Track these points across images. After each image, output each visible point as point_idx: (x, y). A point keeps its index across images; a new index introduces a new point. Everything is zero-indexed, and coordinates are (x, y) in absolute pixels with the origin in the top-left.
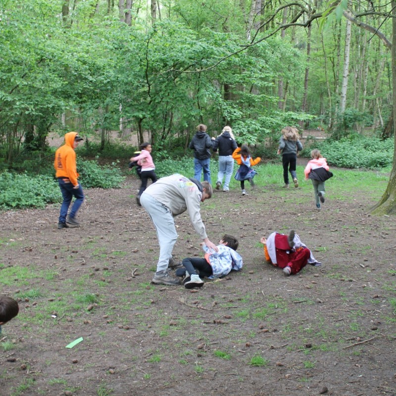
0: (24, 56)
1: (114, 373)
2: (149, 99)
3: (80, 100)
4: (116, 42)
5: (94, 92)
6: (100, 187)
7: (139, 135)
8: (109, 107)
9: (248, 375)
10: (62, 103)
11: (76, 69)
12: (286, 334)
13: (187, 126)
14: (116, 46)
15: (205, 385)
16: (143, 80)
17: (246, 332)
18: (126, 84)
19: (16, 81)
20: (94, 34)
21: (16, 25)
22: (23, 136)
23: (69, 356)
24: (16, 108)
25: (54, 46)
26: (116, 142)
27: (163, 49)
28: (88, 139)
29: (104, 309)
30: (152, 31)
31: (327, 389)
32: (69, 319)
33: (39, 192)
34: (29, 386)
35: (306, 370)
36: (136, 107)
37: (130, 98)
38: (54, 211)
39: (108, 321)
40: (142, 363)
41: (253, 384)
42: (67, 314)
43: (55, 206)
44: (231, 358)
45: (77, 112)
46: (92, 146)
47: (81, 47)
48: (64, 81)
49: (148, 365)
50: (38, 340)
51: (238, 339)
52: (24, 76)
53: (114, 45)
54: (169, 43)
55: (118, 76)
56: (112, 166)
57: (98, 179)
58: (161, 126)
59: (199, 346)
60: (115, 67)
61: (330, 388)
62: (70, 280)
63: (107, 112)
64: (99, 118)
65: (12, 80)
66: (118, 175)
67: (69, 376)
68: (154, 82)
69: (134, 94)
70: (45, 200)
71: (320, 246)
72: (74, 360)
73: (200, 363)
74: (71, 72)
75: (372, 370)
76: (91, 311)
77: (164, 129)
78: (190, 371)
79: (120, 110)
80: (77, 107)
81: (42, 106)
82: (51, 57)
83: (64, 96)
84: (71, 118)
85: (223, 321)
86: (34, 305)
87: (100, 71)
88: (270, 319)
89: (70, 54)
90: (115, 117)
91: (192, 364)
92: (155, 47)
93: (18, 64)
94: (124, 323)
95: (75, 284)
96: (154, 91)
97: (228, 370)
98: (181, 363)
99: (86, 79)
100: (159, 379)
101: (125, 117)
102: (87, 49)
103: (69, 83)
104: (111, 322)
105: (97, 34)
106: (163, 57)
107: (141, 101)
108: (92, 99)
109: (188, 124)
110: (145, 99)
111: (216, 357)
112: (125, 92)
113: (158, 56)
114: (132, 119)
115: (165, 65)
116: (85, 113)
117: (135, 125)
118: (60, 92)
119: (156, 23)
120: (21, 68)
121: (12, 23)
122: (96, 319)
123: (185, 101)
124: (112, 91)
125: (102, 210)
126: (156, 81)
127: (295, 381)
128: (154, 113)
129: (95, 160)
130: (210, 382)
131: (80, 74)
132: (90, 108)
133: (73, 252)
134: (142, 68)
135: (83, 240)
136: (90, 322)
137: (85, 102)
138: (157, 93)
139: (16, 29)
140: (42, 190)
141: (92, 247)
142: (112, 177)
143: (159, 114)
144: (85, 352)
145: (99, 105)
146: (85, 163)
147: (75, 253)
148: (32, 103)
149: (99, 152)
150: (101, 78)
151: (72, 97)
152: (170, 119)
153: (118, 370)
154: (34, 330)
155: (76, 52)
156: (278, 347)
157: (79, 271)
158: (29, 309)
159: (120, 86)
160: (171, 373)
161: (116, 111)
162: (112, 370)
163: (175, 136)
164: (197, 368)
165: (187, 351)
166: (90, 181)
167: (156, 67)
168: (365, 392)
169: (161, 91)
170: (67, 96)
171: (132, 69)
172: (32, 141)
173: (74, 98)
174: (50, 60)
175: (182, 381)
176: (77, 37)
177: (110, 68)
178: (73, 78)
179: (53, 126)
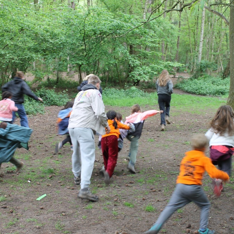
0: (12, 27)
1: (65, 215)
2: (85, 53)
3: (45, 54)
4: (66, 19)
5: (52, 49)
6: (56, 105)
7: (79, 75)
8: (62, 58)
9: (144, 217)
10: (34, 55)
11: (43, 35)
12: (166, 193)
13: (108, 70)
14: (66, 22)
15: (119, 222)
16: (82, 42)
17: (142, 191)
18: (72, 44)
19: (7, 42)
20: (53, 14)
21: (7, 8)
22: (10, 75)
23: (38, 205)
24: (6, 58)
25: (29, 21)
26: (65, 78)
27: (94, 24)
28: (49, 77)
29: (59, 177)
30: (87, 13)
31: (190, 225)
32: (38, 183)
34: (14, 222)
35: (178, 214)
36: (78, 58)
37: (74, 53)
38: (29, 119)
39: (61, 184)
40: (81, 209)
41: (147, 222)
42: (37, 180)
43: (30, 116)
44: (134, 207)
45: (42, 61)
46: (51, 81)
47: (45, 22)
48: (35, 42)
49: (85, 210)
50: (19, 195)
51: (138, 195)
52: (12, 39)
53: (65, 21)
54: (97, 20)
55: (67, 39)
56: (63, 93)
57: (55, 100)
58: (92, 69)
59: (115, 199)
60: (65, 34)
61: (192, 224)
62: (38, 160)
63: (60, 61)
64: (55, 65)
65: (4, 41)
66: (67, 98)
67: (38, 217)
68: (88, 43)
69: (76, 50)
71: (186, 141)
72: (41, 207)
73: (115, 209)
74: (39, 37)
75: (217, 214)
76: (51, 179)
77: (94, 71)
78: (109, 214)
79: (68, 60)
80: (43, 58)
81: (22, 57)
82: (28, 28)
83: (35, 51)
84: (39, 64)
85: (129, 185)
86: (17, 175)
87: (56, 36)
88: (157, 184)
89: (39, 26)
90: (65, 64)
91: (111, 210)
92: (89, 22)
94: (71, 186)
95: (41, 162)
96: (88, 49)
97: (132, 214)
98: (104, 210)
99: (48, 41)
100: (91, 219)
101: (71, 64)
102: (49, 23)
103: (38, 43)
104: (63, 185)
105: (54, 14)
106: (94, 29)
107: (81, 55)
108: (51, 53)
109: (109, 69)
110: (83, 53)
111: (125, 206)
112: (71, 49)
113: (91, 28)
114: (75, 65)
115: (95, 33)
116: (47, 61)
117: (77, 68)
118: (32, 48)
119: (90, 8)
120: (10, 34)
121: (4, 7)
122: (54, 183)
123: (107, 55)
124: (63, 48)
126: (90, 43)
127: (172, 220)
128: (88, 62)
129: (53, 89)
130: (122, 221)
131: (45, 38)
132: (50, 58)
133: (40, 144)
134: (81, 35)
135: (46, 136)
136: (50, 185)
137: (47, 55)
138: (90, 50)
139: (7, 11)
141: (52, 141)
142: (63, 99)
143: (91, 62)
144: (48, 203)
145: (55, 57)
146: (47, 91)
147: (41, 144)
148: (16, 55)
149: (55, 84)
150: (57, 41)
151: (40, 52)
152: (97, 65)
153: (67, 213)
154: (18, 189)
155: (42, 25)
156: (162, 200)
157: (44, 155)
158: (14, 177)
159: (68, 46)
160: (99, 215)
161: (66, 60)
162: (63, 214)
163: (100, 75)
164: (114, 212)
165: (108, 202)
166: (50, 102)
167: (90, 35)
168: (213, 227)
169: (92, 48)
170: (36, 51)
171: (75, 35)
173: (41, 52)
174: (27, 30)
175: (105, 220)
176: (43, 16)
177: (62, 35)
178: (40, 40)
179: (29, 69)
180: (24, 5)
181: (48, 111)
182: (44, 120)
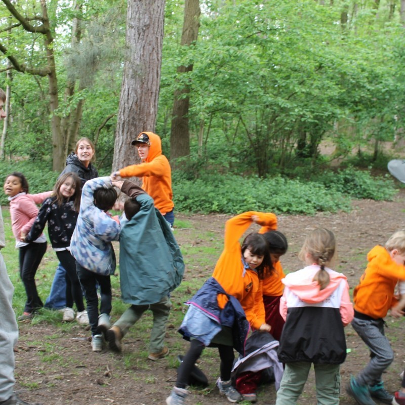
0: (303, 63)
3: (356, 109)
4: (396, 49)
5: (370, 101)
6: (371, 198)
8: (386, 117)
10: (338, 111)
11: (354, 77)
14: (397, 55)
19: (295, 88)
20: (374, 41)
21: (299, 33)
22: (296, 143)
24: (292, 115)
25: (333, 53)
26: (389, 153)
28: (361, 149)
33: (310, 199)
38: (324, 219)
43: (325, 215)
45: (352, 121)
46: (365, 156)
47: (361, 55)
48: (341, 89)
52: (302, 83)
53: (394, 53)
55: (398, 85)
56: (385, 177)
57: (370, 190)
60: (394, 76)
63: (383, 121)
64: (374, 128)
65: (291, 87)
66: (391, 187)
70: (315, 208)
74: (349, 80)
79: (396, 120)
80: (353, 115)
81: (318, 114)
82: (330, 64)
83: (339, 103)
84: (344, 127)
87: (378, 79)
89: (349, 61)
93: (296, 71)
99: (364, 87)
102: (367, 56)
103: (347, 91)
105: (377, 41)
108: (367, 108)
116: (359, 122)
118: (336, 99)
120: (300, 75)
121: (294, 31)
124: (389, 100)
125: (372, 222)
129: (367, 170)
131: (358, 82)
133: (343, 262)
135: (353, 251)
137: (360, 110)
139: (299, 37)
140: (313, 197)
142: (384, 189)
145: (375, 114)
146: (357, 173)
148: (309, 110)
149: (371, 162)
150: (380, 86)
151: (348, 105)
155: (355, 60)
159: (398, 96)
161: (392, 121)
166: (361, 192)
170: (342, 104)
172: (305, 148)
173: (351, 106)
174: (329, 67)
176: (356, 44)
177: (389, 76)
178: (350, 86)
179: (327, 134)
180: (325, 25)
181: (357, 207)
182: (350, 222)
